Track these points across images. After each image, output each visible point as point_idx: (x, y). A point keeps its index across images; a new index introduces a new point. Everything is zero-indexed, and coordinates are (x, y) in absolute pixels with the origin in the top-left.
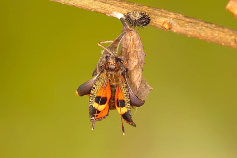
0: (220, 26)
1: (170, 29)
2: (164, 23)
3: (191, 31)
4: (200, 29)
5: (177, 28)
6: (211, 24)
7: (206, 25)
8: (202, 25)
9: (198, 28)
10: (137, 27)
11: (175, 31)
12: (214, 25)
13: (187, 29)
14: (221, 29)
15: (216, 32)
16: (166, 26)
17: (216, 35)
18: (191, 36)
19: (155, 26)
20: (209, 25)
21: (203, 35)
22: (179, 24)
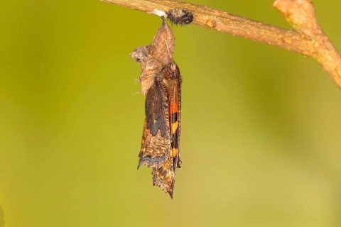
0: (266, 25)
1: (214, 27)
2: (208, 21)
3: (236, 30)
4: (246, 28)
5: (221, 26)
6: (257, 22)
7: (252, 23)
8: (248, 23)
9: (243, 26)
10: (180, 26)
11: (219, 30)
12: (260, 23)
13: (232, 27)
14: (267, 27)
15: (263, 30)
16: (210, 24)
17: (263, 33)
18: (236, 35)
19: (198, 24)
20: (255, 23)
21: (249, 33)
22: (223, 22)
